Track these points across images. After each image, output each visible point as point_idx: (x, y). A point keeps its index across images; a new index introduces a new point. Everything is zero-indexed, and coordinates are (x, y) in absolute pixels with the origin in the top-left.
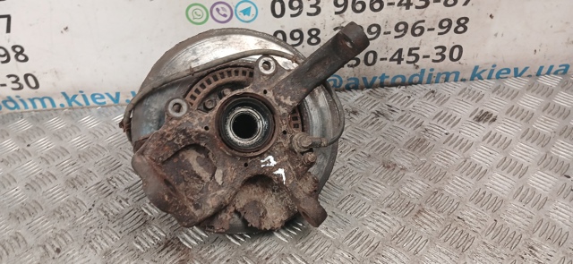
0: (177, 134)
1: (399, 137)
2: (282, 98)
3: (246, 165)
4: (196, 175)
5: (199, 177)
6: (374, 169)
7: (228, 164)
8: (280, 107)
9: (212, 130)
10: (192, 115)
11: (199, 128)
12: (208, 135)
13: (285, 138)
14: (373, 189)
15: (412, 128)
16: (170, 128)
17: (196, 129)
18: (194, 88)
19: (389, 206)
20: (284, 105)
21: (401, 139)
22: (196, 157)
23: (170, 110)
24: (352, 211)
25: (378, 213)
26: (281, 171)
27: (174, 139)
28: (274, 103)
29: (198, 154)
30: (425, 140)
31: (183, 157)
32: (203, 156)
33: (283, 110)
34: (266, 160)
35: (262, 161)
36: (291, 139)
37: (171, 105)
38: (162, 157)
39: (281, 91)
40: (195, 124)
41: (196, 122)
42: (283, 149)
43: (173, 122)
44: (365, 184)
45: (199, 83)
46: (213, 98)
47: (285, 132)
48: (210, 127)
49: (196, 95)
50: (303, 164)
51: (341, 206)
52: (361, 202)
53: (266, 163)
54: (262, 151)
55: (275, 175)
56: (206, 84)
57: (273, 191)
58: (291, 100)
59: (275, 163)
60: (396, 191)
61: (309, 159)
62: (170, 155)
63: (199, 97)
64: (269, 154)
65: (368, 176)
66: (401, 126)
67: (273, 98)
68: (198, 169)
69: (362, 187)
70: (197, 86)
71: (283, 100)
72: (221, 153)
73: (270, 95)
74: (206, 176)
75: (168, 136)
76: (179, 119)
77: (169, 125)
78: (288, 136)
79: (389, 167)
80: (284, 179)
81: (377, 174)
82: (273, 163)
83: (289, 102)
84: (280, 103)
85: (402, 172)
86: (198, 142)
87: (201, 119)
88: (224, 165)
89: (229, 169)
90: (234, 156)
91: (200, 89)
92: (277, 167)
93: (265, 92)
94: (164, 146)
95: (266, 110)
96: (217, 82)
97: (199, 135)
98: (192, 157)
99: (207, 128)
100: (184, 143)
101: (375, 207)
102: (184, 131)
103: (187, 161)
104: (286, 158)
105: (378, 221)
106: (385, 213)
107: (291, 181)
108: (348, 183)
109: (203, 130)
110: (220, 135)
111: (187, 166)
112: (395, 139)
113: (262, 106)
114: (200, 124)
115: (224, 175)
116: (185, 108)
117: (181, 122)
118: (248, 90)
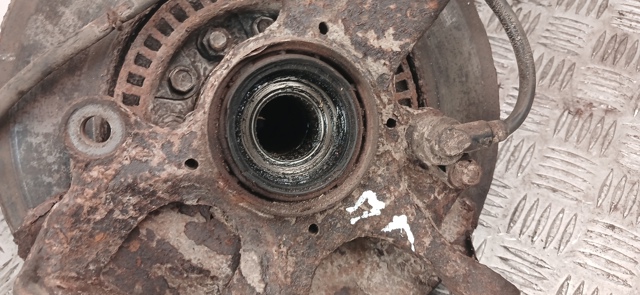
0: (113, 199)
1: (575, 40)
2: (371, 36)
3: (313, 228)
4: (193, 269)
5: (204, 273)
6: (553, 124)
7: (270, 238)
8: (370, 60)
9: (207, 167)
10: (140, 141)
11: (171, 170)
12: (199, 179)
13: (394, 138)
14: (567, 173)
15: (593, 14)
16: (89, 192)
17: (164, 175)
18: (131, 55)
19: (614, 208)
20: (380, 54)
21: (580, 43)
22: (182, 226)
23: (74, 141)
24: (544, 236)
25: (598, 229)
26: (400, 223)
27: (111, 212)
28: (350, 53)
29: (188, 218)
30: (626, 37)
31: (151, 235)
32: (199, 219)
33: (376, 68)
34: (359, 203)
35: (350, 210)
36: (409, 135)
37: (74, 127)
38: (96, 261)
39: (365, 18)
40: (155, 162)
41: (157, 156)
42: (394, 168)
43: (94, 173)
44: (548, 163)
45: (140, 39)
46: (186, 61)
47: (391, 123)
48: (199, 160)
49: (140, 71)
50: (445, 188)
51: (517, 227)
52: (555, 211)
53: (360, 211)
54: (346, 188)
55: (388, 234)
56: (158, 36)
57: (380, 253)
58: (396, 37)
59: (382, 205)
60: (615, 166)
61: (466, 179)
62: (114, 249)
63: (150, 74)
64: (363, 187)
65: (546, 141)
66: (570, 14)
67: (347, 42)
68: (195, 253)
69: (543, 172)
70: (137, 47)
71: (373, 42)
72: (244, 214)
73: (337, 33)
74: (219, 264)
75: (93, 210)
76: (107, 161)
77: (85, 184)
78: (401, 129)
79: (579, 113)
80: (411, 239)
81: (562, 134)
82: (378, 207)
83: (390, 43)
84: (367, 50)
85: (609, 120)
86: (177, 198)
87: (171, 144)
88: (257, 239)
89: (275, 248)
90: (279, 219)
91: (146, 51)
92: (388, 214)
93: (323, 28)
94: (91, 236)
95: (334, 79)
96: (188, 24)
97: (175, 186)
98: (173, 230)
99: (192, 164)
100: (141, 210)
101: (588, 215)
102: (132, 188)
103: (162, 242)
104: (404, 186)
105: (605, 249)
106: (612, 227)
107: (427, 241)
108: (514, 169)
109: (184, 171)
110: (231, 173)
111: (167, 253)
112: (569, 46)
113: (322, 70)
114: (170, 158)
115: (265, 266)
116: (116, 126)
117: (115, 166)
118: (279, 32)
